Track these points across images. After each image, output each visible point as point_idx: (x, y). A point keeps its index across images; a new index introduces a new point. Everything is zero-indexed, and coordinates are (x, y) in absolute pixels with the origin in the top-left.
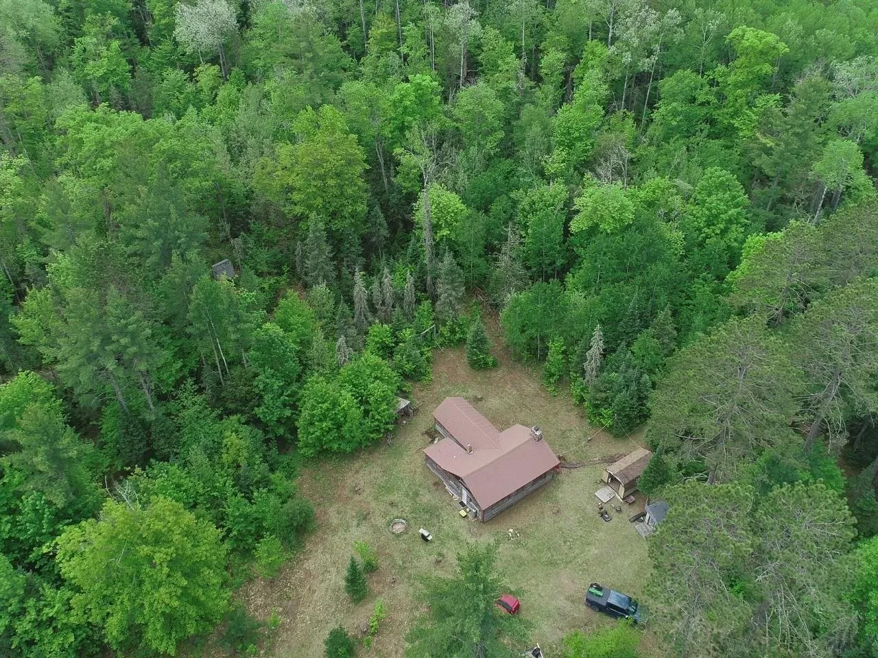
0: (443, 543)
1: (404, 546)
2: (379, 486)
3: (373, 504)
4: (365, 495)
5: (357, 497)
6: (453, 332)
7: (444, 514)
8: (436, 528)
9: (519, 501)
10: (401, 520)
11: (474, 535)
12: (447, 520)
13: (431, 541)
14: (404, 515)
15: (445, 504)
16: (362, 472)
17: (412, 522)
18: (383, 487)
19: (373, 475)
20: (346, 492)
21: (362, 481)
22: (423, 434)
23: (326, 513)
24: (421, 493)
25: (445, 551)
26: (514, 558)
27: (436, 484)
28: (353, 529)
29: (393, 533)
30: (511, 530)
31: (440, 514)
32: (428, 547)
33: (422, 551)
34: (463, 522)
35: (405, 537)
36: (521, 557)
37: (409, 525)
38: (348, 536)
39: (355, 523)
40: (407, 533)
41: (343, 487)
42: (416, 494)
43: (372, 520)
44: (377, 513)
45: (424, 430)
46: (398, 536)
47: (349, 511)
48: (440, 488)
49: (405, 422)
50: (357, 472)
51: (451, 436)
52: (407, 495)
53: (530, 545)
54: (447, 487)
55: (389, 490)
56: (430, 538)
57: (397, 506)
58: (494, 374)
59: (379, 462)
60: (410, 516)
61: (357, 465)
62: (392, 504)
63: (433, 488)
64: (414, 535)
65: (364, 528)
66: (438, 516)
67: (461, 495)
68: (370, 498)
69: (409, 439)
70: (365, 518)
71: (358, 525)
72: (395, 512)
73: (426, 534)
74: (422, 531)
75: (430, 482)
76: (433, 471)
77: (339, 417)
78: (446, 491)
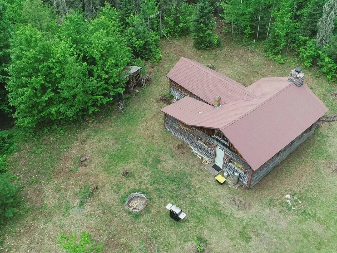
0: (200, 221)
1: (145, 230)
2: (111, 155)
3: (102, 176)
4: (92, 166)
5: (82, 170)
6: (177, 21)
7: (194, 181)
8: (188, 201)
9: (286, 159)
10: (140, 194)
11: (241, 206)
12: (200, 189)
13: (185, 221)
14: (143, 187)
15: (194, 169)
16: (89, 141)
17: (154, 195)
18: (115, 156)
19: (103, 143)
20: (70, 164)
21: (90, 151)
22: (158, 101)
23: (41, 192)
24: (162, 159)
25: (206, 234)
26: (306, 236)
27: (179, 147)
28: (75, 211)
29: (130, 213)
30: (288, 196)
31: (190, 182)
32: (180, 230)
33: (174, 236)
34: (222, 191)
35: (147, 217)
36: (315, 233)
37: (150, 199)
38: (66, 221)
39: (77, 202)
40: (149, 211)
41: (66, 159)
42: (157, 161)
43: (101, 196)
44: (108, 187)
45: (159, 98)
46: (137, 216)
47: (71, 187)
48: (185, 151)
49: (138, 91)
50: (84, 141)
51: (191, 95)
52: (145, 162)
53: (321, 213)
54: (194, 151)
55: (124, 157)
56: (182, 216)
57: (133, 176)
58: (218, 52)
59: (111, 130)
60: (151, 188)
61: (84, 134)
62: (126, 174)
63: (177, 152)
64: (159, 212)
65: (88, 209)
66: (188, 186)
67: (213, 156)
68: (99, 169)
69: (143, 106)
70: (91, 195)
71: (81, 205)
72: (131, 184)
73: (176, 210)
74: (169, 206)
75: (172, 146)
76: (174, 134)
77: (54, 71)
78: (194, 155)
